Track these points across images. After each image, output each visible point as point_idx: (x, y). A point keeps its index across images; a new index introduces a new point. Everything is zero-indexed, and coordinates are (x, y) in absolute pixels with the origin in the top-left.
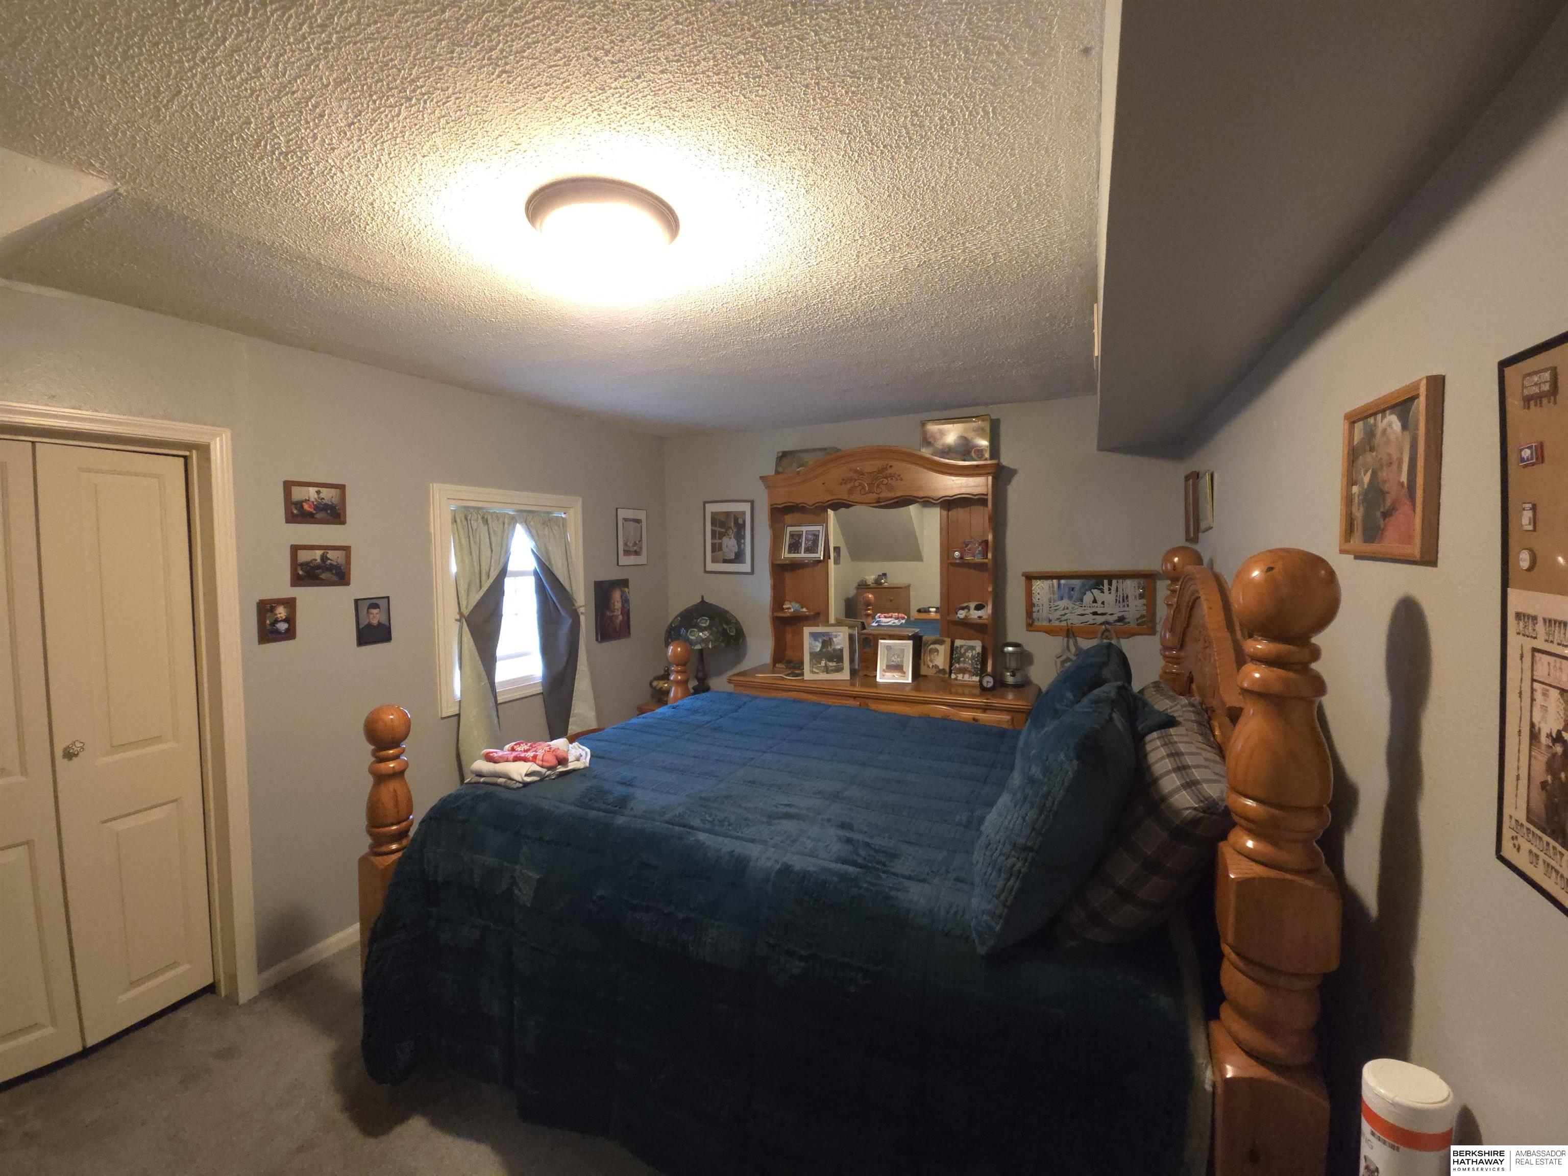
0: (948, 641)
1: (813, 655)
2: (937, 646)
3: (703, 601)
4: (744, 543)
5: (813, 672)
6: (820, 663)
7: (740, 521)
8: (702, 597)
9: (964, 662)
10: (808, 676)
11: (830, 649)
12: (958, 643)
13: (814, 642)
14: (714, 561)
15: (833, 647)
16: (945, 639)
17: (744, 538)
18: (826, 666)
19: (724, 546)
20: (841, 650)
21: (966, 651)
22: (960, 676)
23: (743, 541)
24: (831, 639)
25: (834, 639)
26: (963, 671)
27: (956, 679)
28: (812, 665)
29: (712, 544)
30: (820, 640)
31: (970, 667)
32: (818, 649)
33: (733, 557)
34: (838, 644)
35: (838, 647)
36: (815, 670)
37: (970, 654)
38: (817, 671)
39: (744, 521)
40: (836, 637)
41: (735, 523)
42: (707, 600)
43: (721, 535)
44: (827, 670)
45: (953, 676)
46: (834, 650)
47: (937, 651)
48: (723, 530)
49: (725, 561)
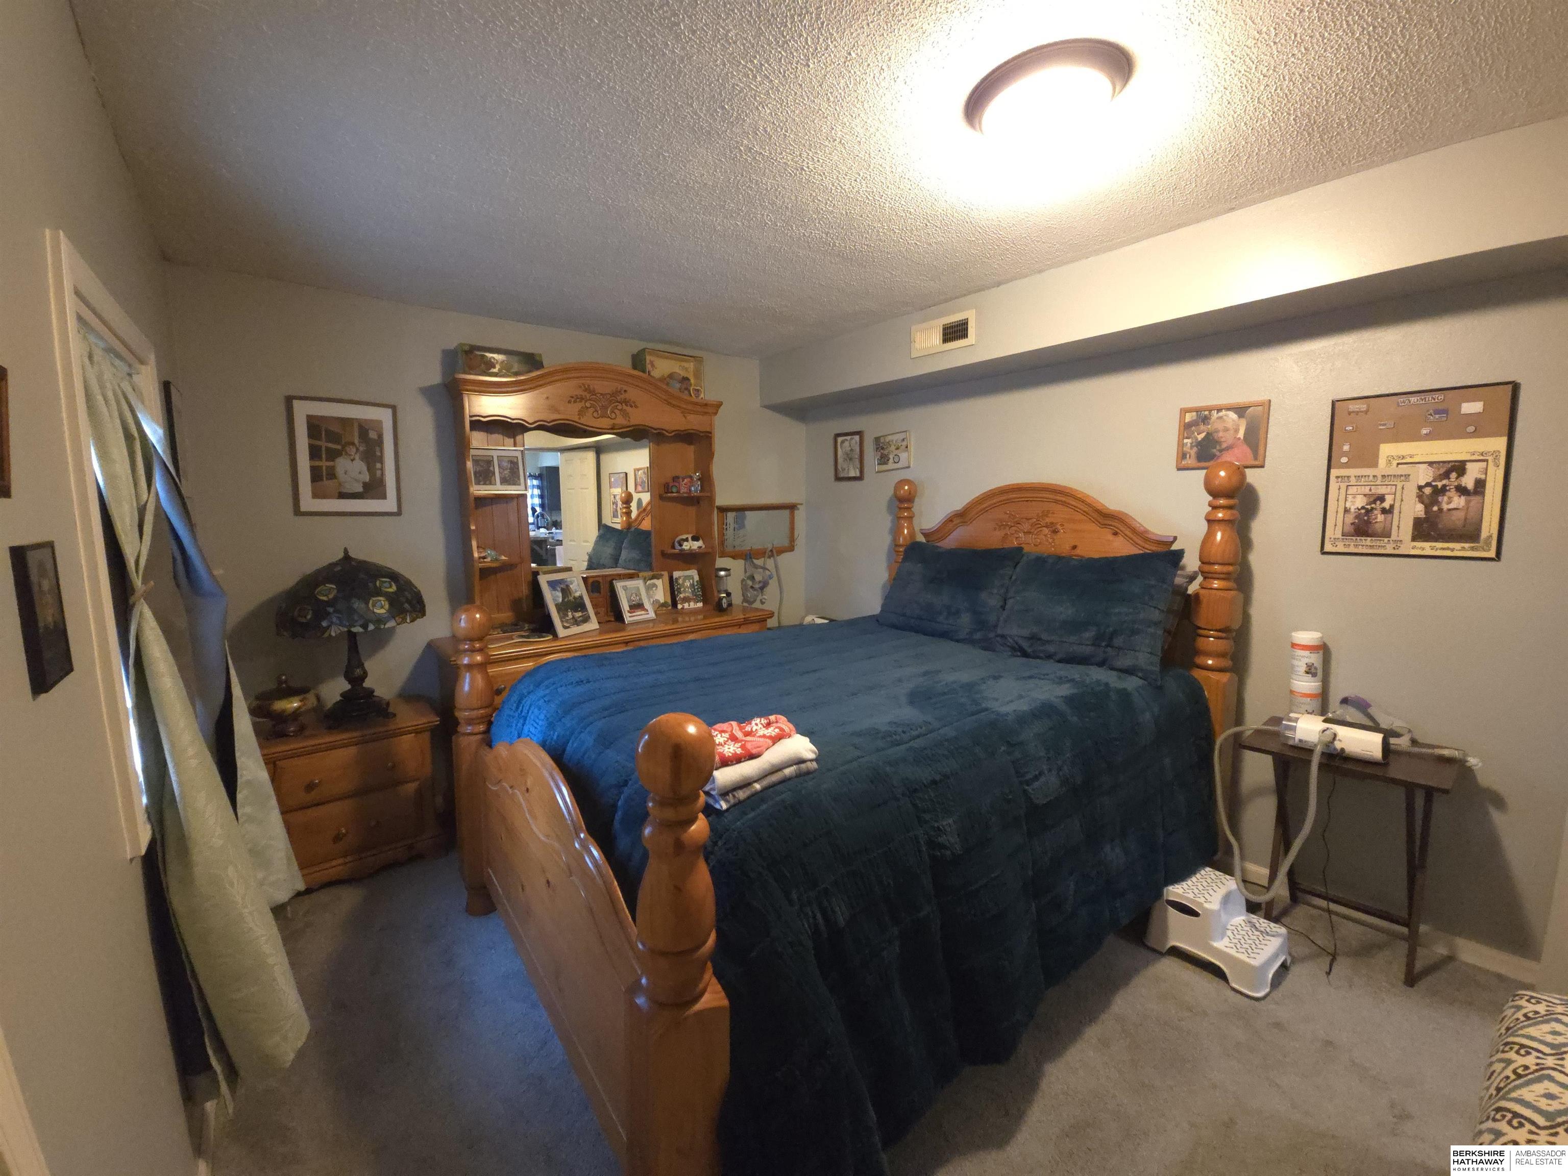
0: (666, 574)
1: (559, 607)
2: (655, 581)
3: (347, 557)
4: (382, 469)
5: (565, 627)
6: (568, 616)
7: (373, 435)
8: (346, 551)
9: (684, 591)
10: (561, 632)
11: (571, 598)
12: (676, 574)
13: (554, 592)
14: (316, 495)
15: (573, 595)
16: (663, 573)
17: (381, 460)
18: (573, 617)
19: (340, 471)
20: (581, 597)
21: (684, 581)
22: (686, 605)
23: (378, 465)
24: (568, 586)
25: (571, 586)
26: (686, 600)
27: (683, 608)
28: (563, 617)
29: (311, 467)
30: (559, 589)
31: (690, 595)
32: (561, 600)
33: (361, 489)
34: (576, 591)
35: (577, 594)
36: (566, 624)
37: (688, 584)
38: (568, 625)
39: (380, 436)
40: (572, 584)
41: (360, 436)
42: (352, 554)
43: (333, 455)
44: (577, 622)
45: (680, 606)
46: (574, 598)
47: (655, 585)
48: (339, 447)
49: (342, 496)
